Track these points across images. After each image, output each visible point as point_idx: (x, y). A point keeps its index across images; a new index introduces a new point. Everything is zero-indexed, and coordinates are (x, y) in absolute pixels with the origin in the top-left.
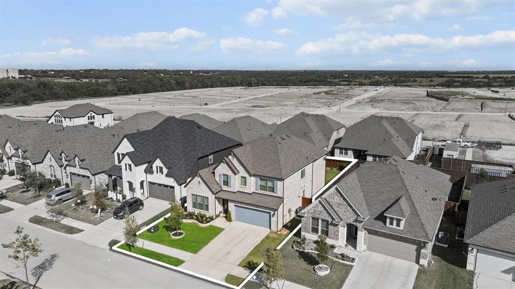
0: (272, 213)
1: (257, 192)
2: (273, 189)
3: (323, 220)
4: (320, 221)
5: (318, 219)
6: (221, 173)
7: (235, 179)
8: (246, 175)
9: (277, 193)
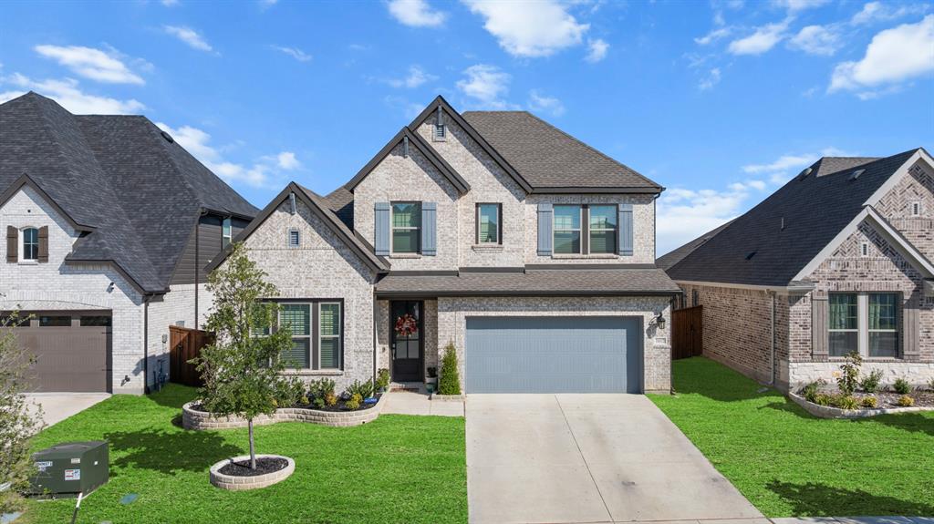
0: (649, 317)
1: (545, 260)
2: (612, 241)
3: (873, 296)
4: (863, 301)
5: (852, 297)
6: (384, 199)
7: (454, 215)
8: (500, 193)
9: (630, 253)
